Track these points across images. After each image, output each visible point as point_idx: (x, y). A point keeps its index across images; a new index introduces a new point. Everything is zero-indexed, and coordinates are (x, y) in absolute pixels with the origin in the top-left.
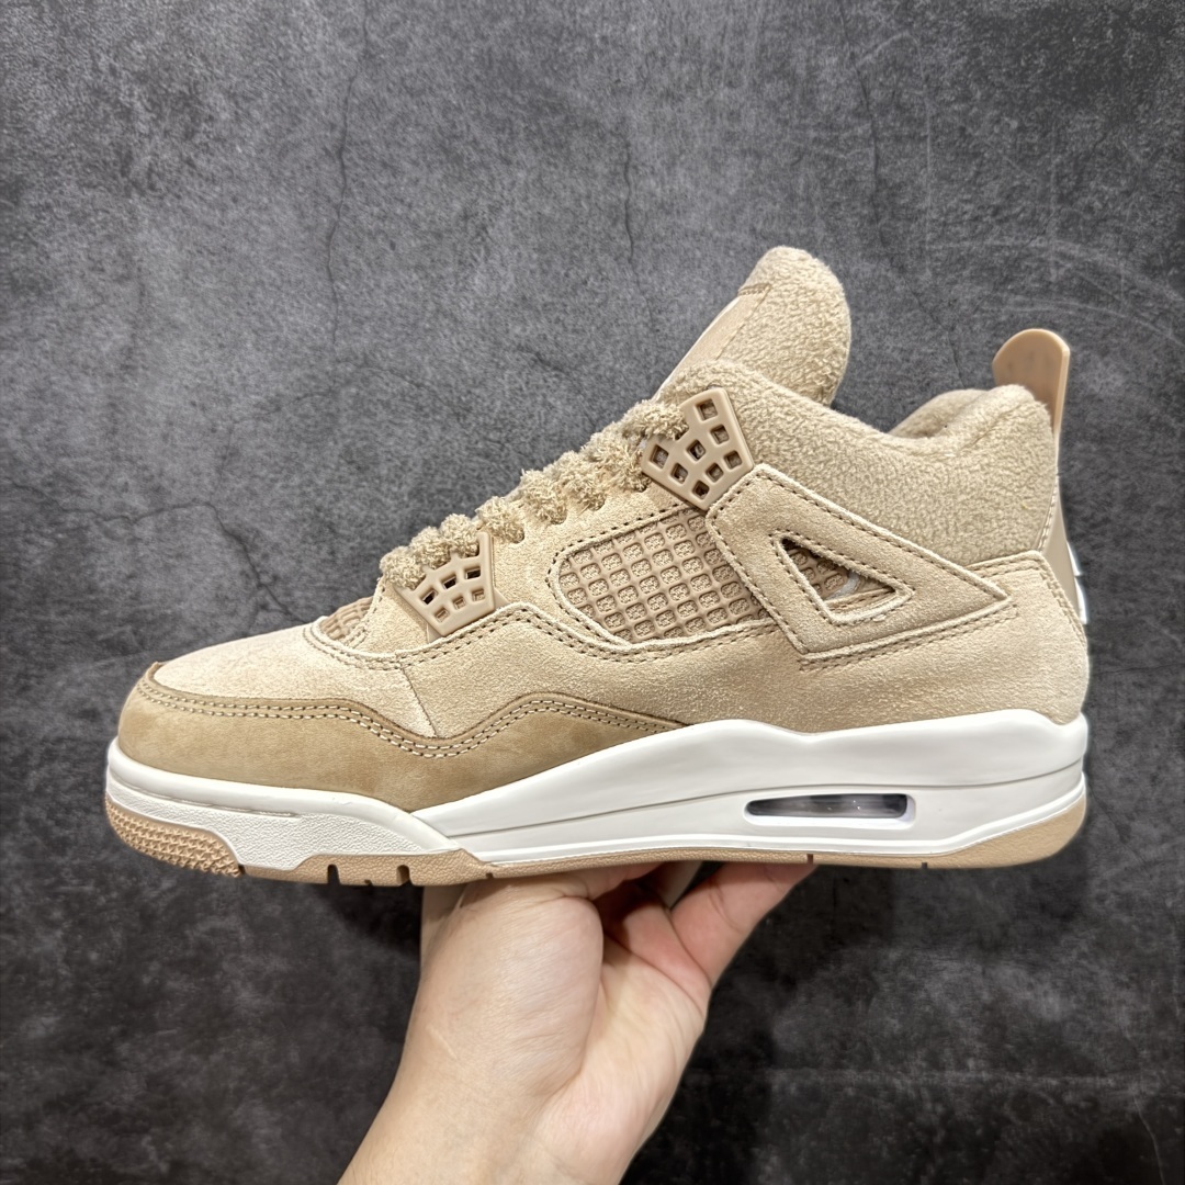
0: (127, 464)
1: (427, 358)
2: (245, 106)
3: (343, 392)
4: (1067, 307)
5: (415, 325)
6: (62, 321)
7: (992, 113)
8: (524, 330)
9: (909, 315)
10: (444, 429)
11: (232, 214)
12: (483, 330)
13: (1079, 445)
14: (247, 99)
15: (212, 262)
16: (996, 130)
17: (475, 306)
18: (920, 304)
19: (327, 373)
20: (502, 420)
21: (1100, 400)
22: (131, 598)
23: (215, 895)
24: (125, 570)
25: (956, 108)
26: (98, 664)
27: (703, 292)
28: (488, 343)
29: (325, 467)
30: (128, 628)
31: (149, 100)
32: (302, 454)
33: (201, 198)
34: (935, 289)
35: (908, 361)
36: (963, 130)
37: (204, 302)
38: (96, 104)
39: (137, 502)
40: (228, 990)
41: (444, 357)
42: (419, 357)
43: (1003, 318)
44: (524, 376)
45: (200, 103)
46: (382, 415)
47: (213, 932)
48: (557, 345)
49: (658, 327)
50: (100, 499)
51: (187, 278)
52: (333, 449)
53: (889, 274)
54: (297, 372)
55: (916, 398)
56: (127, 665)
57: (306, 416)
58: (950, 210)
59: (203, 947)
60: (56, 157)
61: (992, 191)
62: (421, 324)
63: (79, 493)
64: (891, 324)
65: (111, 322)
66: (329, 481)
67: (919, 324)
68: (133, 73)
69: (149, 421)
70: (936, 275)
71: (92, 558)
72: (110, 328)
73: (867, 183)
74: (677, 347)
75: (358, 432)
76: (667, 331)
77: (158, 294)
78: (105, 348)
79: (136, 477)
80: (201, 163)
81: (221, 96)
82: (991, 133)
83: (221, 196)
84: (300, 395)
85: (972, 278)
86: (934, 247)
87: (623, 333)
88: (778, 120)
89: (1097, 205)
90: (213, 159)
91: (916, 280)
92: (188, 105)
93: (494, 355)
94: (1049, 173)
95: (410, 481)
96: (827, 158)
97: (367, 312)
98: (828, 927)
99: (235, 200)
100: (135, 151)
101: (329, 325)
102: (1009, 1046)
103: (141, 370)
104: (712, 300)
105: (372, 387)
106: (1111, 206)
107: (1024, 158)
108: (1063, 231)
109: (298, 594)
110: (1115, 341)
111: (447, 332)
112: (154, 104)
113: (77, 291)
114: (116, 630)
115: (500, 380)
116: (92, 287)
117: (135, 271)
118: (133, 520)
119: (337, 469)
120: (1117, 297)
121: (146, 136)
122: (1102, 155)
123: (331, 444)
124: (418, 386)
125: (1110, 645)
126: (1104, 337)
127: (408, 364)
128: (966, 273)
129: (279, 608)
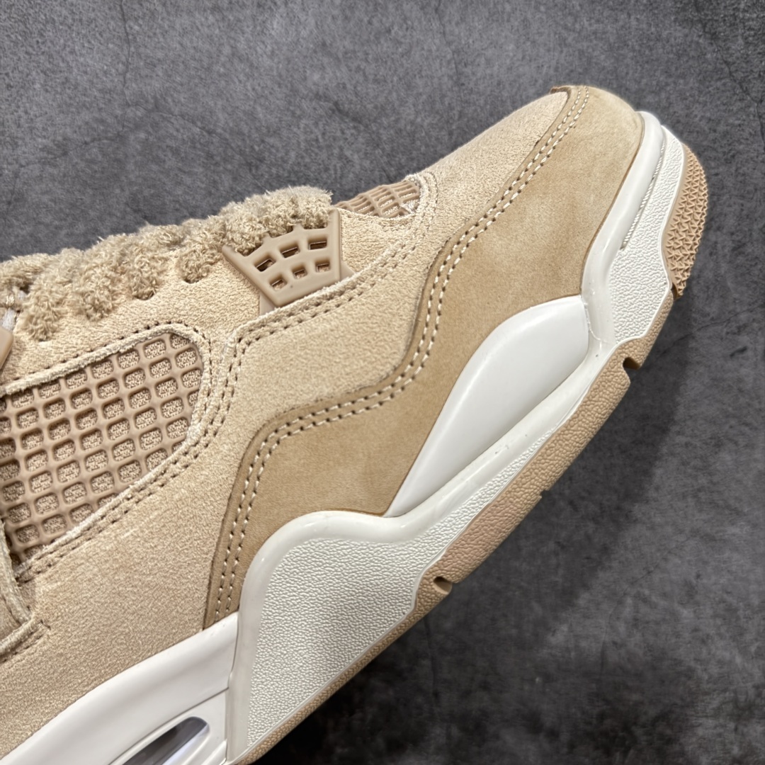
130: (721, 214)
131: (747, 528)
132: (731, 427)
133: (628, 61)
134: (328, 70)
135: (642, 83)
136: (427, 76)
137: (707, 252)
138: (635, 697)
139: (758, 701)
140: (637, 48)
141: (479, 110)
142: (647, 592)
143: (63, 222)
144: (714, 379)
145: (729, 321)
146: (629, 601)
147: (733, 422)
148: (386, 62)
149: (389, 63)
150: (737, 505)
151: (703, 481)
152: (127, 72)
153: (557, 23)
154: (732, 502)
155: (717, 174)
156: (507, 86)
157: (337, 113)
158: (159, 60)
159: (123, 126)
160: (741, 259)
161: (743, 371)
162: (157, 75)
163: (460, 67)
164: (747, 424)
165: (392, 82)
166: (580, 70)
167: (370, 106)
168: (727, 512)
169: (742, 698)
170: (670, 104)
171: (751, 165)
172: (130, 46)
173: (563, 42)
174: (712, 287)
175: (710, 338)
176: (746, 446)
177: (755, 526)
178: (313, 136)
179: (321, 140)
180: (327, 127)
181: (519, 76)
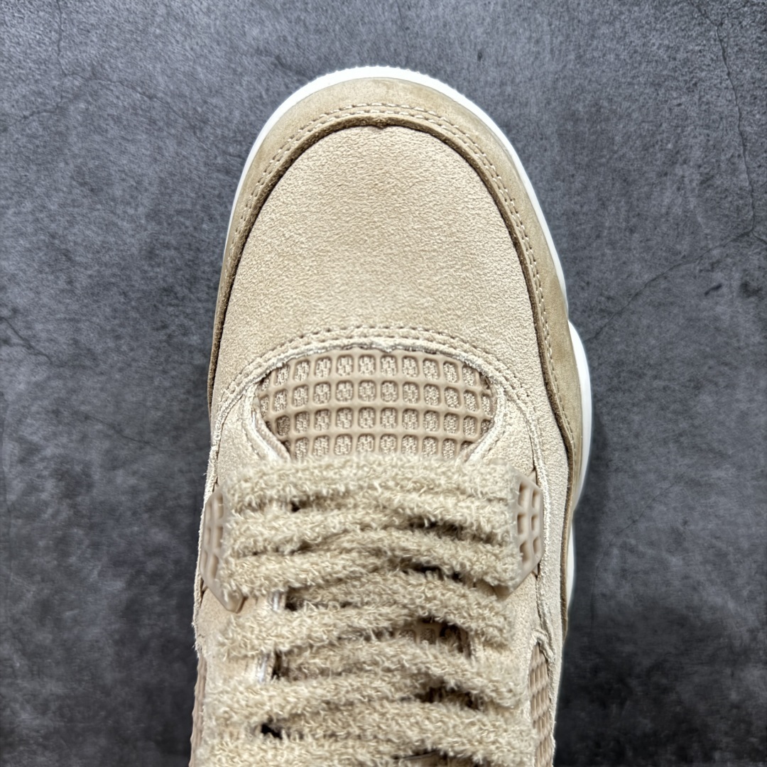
1: (159, 66)
3: (72, 108)
5: (144, 31)
8: (262, 32)
9: (675, 8)
10: (179, 144)
12: (218, 33)
17: (208, 9)
19: (54, 88)
20: (241, 132)
28: (223, 47)
29: (57, 190)
32: (32, 177)
35: (675, 59)
40: (8, 712)
41: (178, 66)
42: (150, 67)
44: (264, 83)
46: (114, 131)
48: (298, 47)
49: (407, 24)
52: (64, 170)
54: (23, 89)
55: (683, 99)
57: (34, 136)
62: (151, 29)
64: (657, 19)
66: (62, 206)
67: (686, 18)
74: (429, 45)
75: (89, 151)
76: (416, 29)
84: (27, 113)
87: (369, 32)
93: (230, 60)
95: (146, 201)
97: (93, 20)
98: (585, 639)
101: (54, 36)
102: (754, 740)
105: (103, 100)
109: (39, 327)
111: (179, 37)
115: (238, 88)
119: (70, 193)
123: (62, 165)
124: (150, 98)
127: (139, 74)
129: (21, 342)
130: (686, 146)
131: (733, 471)
132: (710, 368)
134: (267, 23)
135: (595, 14)
136: (370, 22)
137: (675, 187)
138: (628, 648)
139: (753, 645)
141: (426, 54)
142: (633, 542)
143: (10, 201)
144: (690, 320)
145: (701, 258)
146: (615, 551)
147: (711, 362)
148: (327, 10)
149: (329, 12)
150: (721, 448)
151: (684, 425)
152: (60, 40)
154: (715, 445)
155: (679, 105)
156: (454, 27)
157: (280, 67)
158: (92, 25)
159: (62, 97)
160: (710, 193)
161: (719, 309)
162: (92, 41)
163: (402, 10)
164: (726, 364)
165: (334, 31)
166: (529, 5)
167: (313, 58)
168: (711, 456)
169: (737, 643)
170: (626, 33)
171: (714, 92)
172: (61, 13)
174: (682, 224)
175: (683, 277)
176: (727, 387)
177: (740, 468)
178: (256, 93)
179: (265, 96)
180: (270, 83)
181: (465, 16)
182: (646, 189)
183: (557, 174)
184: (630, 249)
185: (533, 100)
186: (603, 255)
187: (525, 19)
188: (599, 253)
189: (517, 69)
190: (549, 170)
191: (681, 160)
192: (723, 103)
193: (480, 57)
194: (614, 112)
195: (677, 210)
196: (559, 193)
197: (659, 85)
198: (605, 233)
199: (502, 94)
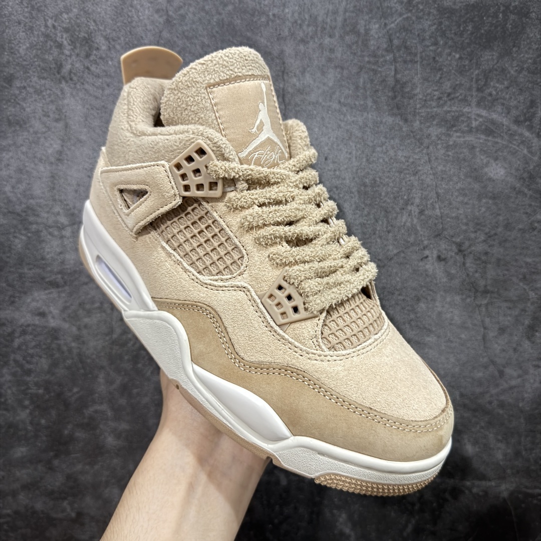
0: (59, 203)
2: (113, 43)
4: (479, 139)
6: (31, 139)
7: (447, 51)
9: (409, 141)
11: (107, 92)
13: (484, 201)
14: (114, 40)
15: (98, 113)
16: (449, 58)
18: (414, 136)
21: (494, 181)
22: (61, 263)
23: (97, 395)
24: (58, 250)
25: (431, 48)
26: (47, 292)
27: (317, 130)
30: (59, 276)
31: (70, 40)
33: (93, 85)
34: (421, 130)
35: (408, 162)
36: (434, 58)
37: (94, 131)
38: (46, 42)
39: (63, 220)
40: (102, 437)
43: (451, 143)
45: (93, 42)
47: (96, 412)
50: (47, 219)
51: (87, 120)
53: (400, 123)
55: (411, 178)
56: (59, 292)
58: (428, 94)
59: (91, 418)
60: (28, 65)
61: (447, 86)
63: (38, 216)
64: (401, 145)
65: (52, 139)
67: (413, 145)
68: (63, 28)
69: (69, 184)
70: (421, 123)
71: (44, 245)
72: (52, 142)
73: (391, 81)
77: (73, 127)
78: (50, 151)
79: (63, 209)
80: (93, 68)
81: (102, 39)
82: (447, 59)
83: (102, 83)
85: (437, 125)
86: (420, 111)
88: (352, 53)
89: (494, 93)
90: (99, 67)
91: (412, 126)
92: (87, 42)
94: (472, 78)
96: (373, 70)
99: (108, 85)
100: (64, 63)
103: (66, 161)
104: (321, 133)
106: (500, 93)
107: (461, 71)
108: (478, 104)
110: (501, 154)
112: (72, 42)
113: (37, 125)
114: (54, 277)
116: (44, 124)
117: (63, 117)
118: (61, 228)
120: (502, 134)
121: (68, 56)
122: (496, 70)
125: (496, 290)
126: (496, 152)
128: (435, 123)
130: (412, 198)
131: (435, 338)
132: (424, 292)
133: (368, 133)
135: (375, 143)
137: (407, 214)
140: (372, 127)
144: (414, 270)
145: (419, 244)
147: (424, 289)
150: (429, 327)
151: (412, 316)
153: (336, 118)
154: (427, 326)
155: (410, 181)
160: (423, 217)
161: (427, 267)
164: (431, 290)
166: (347, 138)
168: (425, 330)
170: (387, 151)
171: (425, 176)
173: (339, 127)
174: (410, 230)
175: (411, 252)
176: (432, 300)
177: (439, 337)
181: (320, 142)
182: (395, 215)
183: (357, 208)
184: (388, 240)
185: (347, 177)
186: (376, 242)
187: (345, 144)
188: (374, 241)
189: (341, 164)
190: (354, 206)
191: (410, 203)
192: (429, 180)
193: (326, 159)
194: (382, 183)
195: (409, 224)
196: (358, 216)
197: (401, 172)
198: (377, 232)
199: (334, 175)
